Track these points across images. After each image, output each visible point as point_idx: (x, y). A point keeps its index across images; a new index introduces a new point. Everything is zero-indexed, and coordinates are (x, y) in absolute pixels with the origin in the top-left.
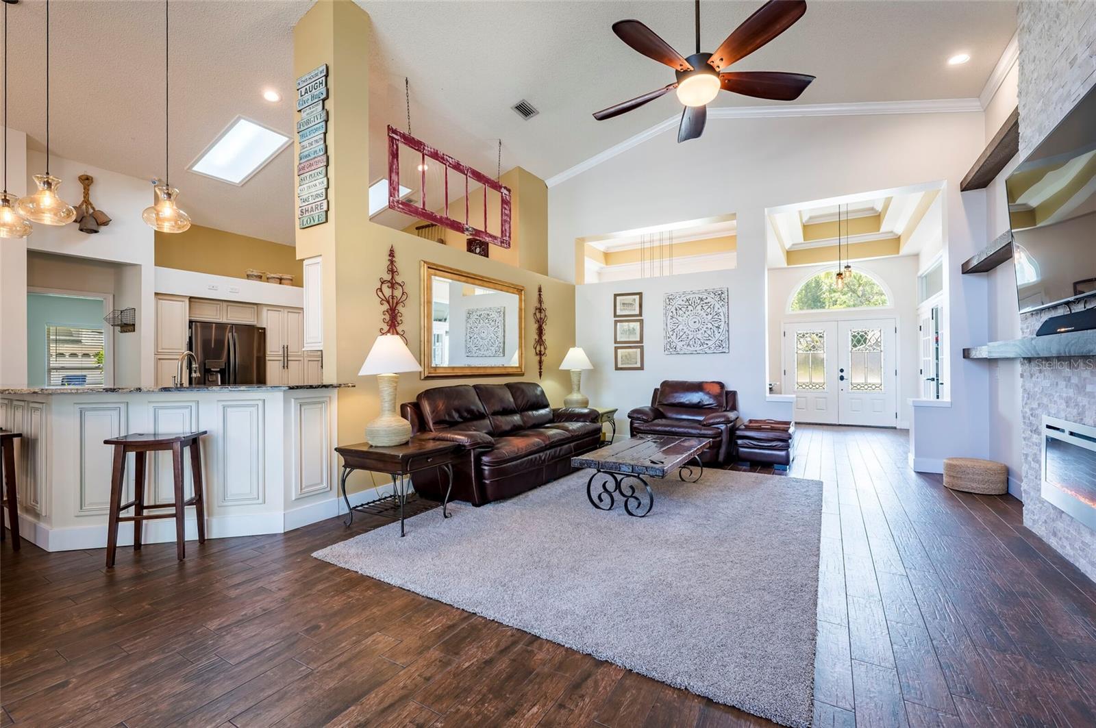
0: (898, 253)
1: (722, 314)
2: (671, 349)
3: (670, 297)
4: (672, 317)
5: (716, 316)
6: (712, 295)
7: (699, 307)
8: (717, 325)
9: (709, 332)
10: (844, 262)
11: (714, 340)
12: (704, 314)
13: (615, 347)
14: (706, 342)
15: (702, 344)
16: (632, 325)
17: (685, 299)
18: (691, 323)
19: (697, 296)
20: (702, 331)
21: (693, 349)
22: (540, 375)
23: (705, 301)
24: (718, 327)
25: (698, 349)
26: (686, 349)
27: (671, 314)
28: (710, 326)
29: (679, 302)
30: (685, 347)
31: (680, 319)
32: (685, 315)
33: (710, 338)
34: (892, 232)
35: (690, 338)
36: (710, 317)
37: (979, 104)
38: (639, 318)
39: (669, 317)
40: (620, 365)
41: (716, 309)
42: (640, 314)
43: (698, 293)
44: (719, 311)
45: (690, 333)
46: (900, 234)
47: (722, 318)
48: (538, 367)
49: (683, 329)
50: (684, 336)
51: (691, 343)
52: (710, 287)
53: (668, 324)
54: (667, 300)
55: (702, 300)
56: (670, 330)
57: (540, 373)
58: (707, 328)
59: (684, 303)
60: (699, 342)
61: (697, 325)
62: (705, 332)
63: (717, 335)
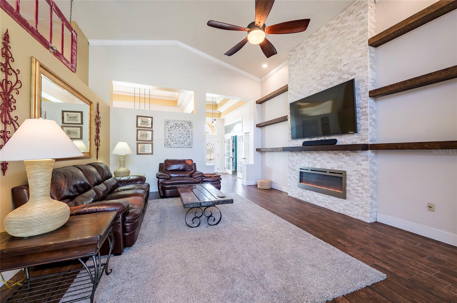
0: (220, 118)
1: (190, 131)
2: (167, 145)
3: (168, 121)
4: (169, 131)
5: (188, 132)
6: (187, 123)
7: (181, 128)
8: (188, 136)
9: (185, 139)
10: (214, 118)
11: (187, 142)
12: (183, 131)
13: (137, 143)
14: (184, 143)
15: (182, 143)
16: (148, 132)
17: (174, 123)
18: (177, 134)
19: (180, 123)
20: (182, 138)
21: (178, 145)
22: (97, 158)
23: (184, 125)
24: (189, 137)
25: (180, 145)
26: (175, 145)
27: (168, 129)
28: (185, 136)
29: (172, 124)
30: (175, 144)
31: (172, 131)
32: (175, 130)
33: (185, 141)
34: (219, 111)
35: (177, 141)
36: (185, 132)
37: (260, 80)
38: (151, 129)
39: (167, 131)
40: (139, 152)
41: (188, 129)
42: (152, 128)
43: (180, 122)
44: (189, 130)
45: (177, 138)
46: (221, 112)
47: (190, 133)
48: (96, 153)
49: (174, 136)
50: (174, 140)
51: (177, 143)
52: (186, 120)
53: (167, 133)
54: (166, 122)
55: (182, 124)
56: (167, 136)
57: (97, 156)
58: (184, 137)
59: (174, 125)
60: (181, 143)
61: (180, 135)
62: (183, 138)
63: (188, 140)
